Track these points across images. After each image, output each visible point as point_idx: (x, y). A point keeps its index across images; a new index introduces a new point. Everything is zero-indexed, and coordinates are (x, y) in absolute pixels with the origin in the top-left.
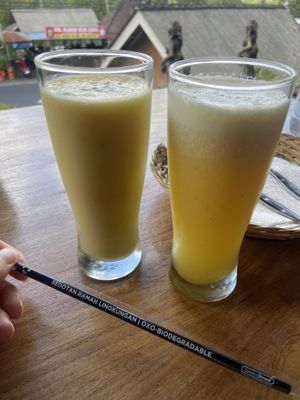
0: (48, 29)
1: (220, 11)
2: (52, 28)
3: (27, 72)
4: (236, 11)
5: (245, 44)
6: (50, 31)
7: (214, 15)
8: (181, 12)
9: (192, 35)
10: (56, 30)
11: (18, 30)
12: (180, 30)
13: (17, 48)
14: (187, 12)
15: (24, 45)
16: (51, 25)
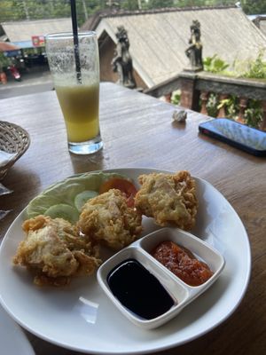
0: (33, 38)
1: (178, 13)
2: (37, 37)
3: (18, 77)
4: (193, 12)
5: (191, 42)
6: (36, 40)
7: (172, 17)
8: (142, 16)
9: (152, 37)
10: (41, 38)
11: (8, 40)
12: (125, 33)
13: (8, 56)
14: (147, 16)
15: (14, 53)
16: (37, 35)
